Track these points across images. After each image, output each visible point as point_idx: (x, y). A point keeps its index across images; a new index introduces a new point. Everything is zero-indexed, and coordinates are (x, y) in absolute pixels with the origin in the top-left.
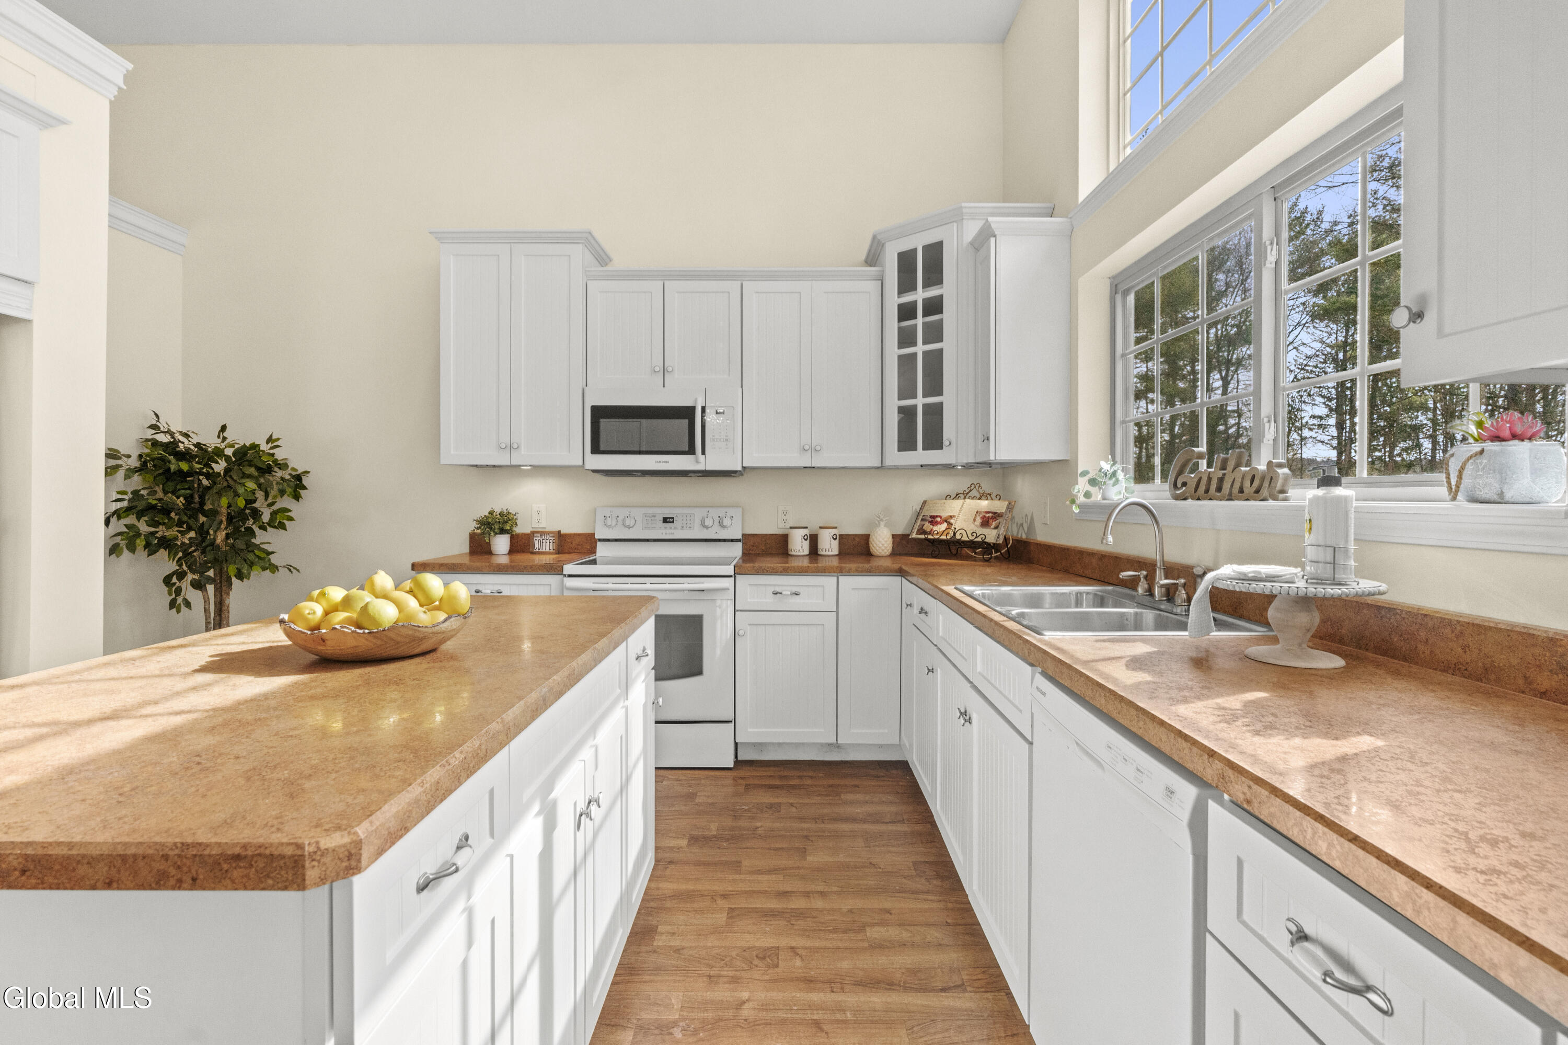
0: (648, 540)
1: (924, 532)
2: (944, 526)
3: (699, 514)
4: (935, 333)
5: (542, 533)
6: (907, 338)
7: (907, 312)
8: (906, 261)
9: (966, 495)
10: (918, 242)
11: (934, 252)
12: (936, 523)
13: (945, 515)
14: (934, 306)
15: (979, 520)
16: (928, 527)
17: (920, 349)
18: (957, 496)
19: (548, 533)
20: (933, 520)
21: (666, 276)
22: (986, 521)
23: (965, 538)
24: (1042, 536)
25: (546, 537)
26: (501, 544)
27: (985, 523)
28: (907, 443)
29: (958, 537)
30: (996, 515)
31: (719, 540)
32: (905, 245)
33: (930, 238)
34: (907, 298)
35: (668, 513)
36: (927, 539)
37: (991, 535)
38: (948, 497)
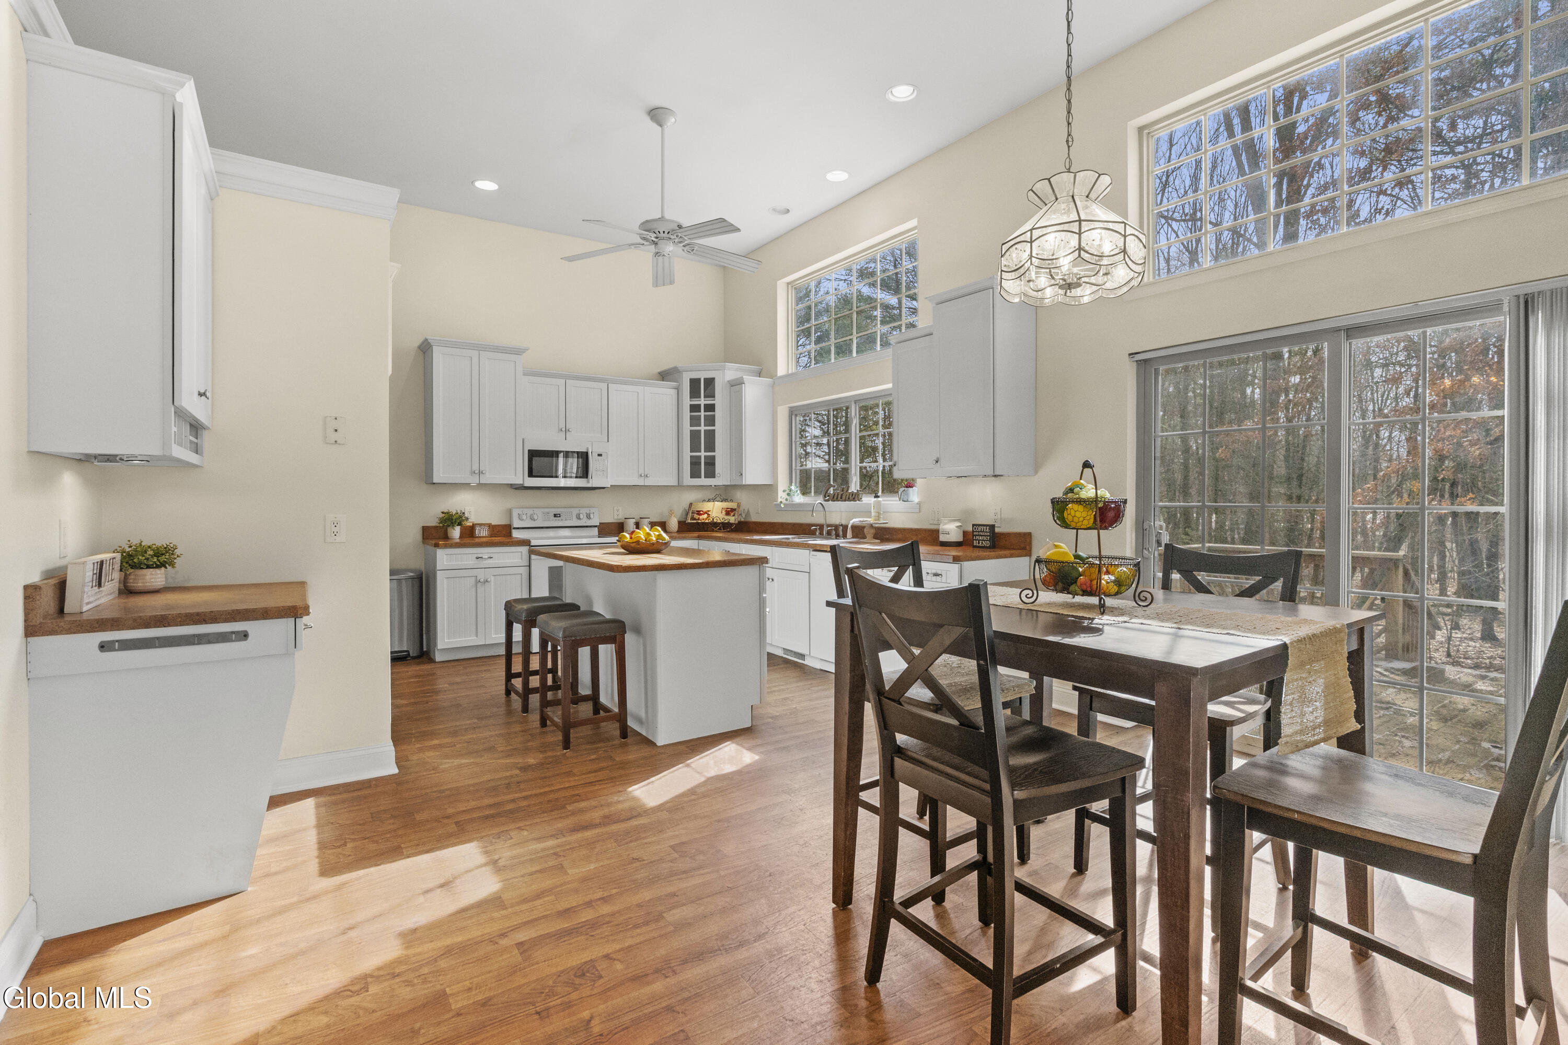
0: (542, 528)
1: (695, 519)
2: (706, 516)
3: (575, 512)
4: (711, 421)
5: (480, 525)
6: (695, 421)
7: (695, 408)
8: (695, 383)
9: (714, 500)
10: (702, 376)
11: (710, 382)
12: (701, 514)
13: (705, 510)
14: (710, 408)
15: (724, 513)
16: (696, 516)
17: (703, 428)
18: (709, 501)
19: (484, 525)
20: (699, 513)
21: (567, 377)
22: (729, 512)
23: (719, 521)
24: (754, 518)
25: (483, 527)
26: (456, 532)
27: (728, 513)
28: (695, 474)
29: (715, 521)
30: (733, 510)
31: (587, 527)
32: (695, 375)
33: (709, 375)
34: (695, 402)
35: (557, 511)
36: (698, 523)
37: (732, 519)
38: (704, 501)
